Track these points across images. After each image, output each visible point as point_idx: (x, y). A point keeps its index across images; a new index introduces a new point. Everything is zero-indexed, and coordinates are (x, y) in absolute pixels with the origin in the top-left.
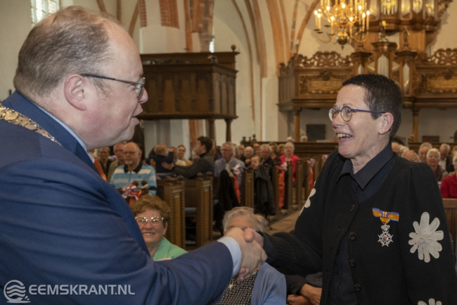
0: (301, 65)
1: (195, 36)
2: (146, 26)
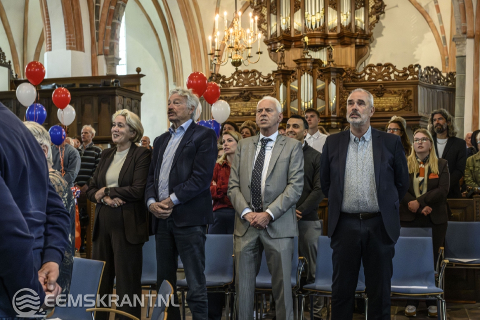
1: (101, 59)
2: (50, 50)
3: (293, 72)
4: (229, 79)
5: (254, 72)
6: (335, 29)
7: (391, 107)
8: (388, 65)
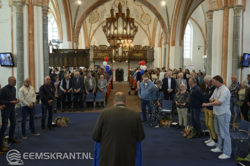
0: (95, 49)
1: (75, 44)
3: (117, 46)
4: (98, 47)
5: (105, 45)
6: (125, 35)
7: (140, 56)
8: (140, 46)
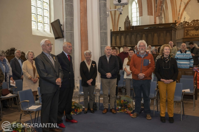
0: (186, 25)
2: (142, 16)
4: (190, 23)
